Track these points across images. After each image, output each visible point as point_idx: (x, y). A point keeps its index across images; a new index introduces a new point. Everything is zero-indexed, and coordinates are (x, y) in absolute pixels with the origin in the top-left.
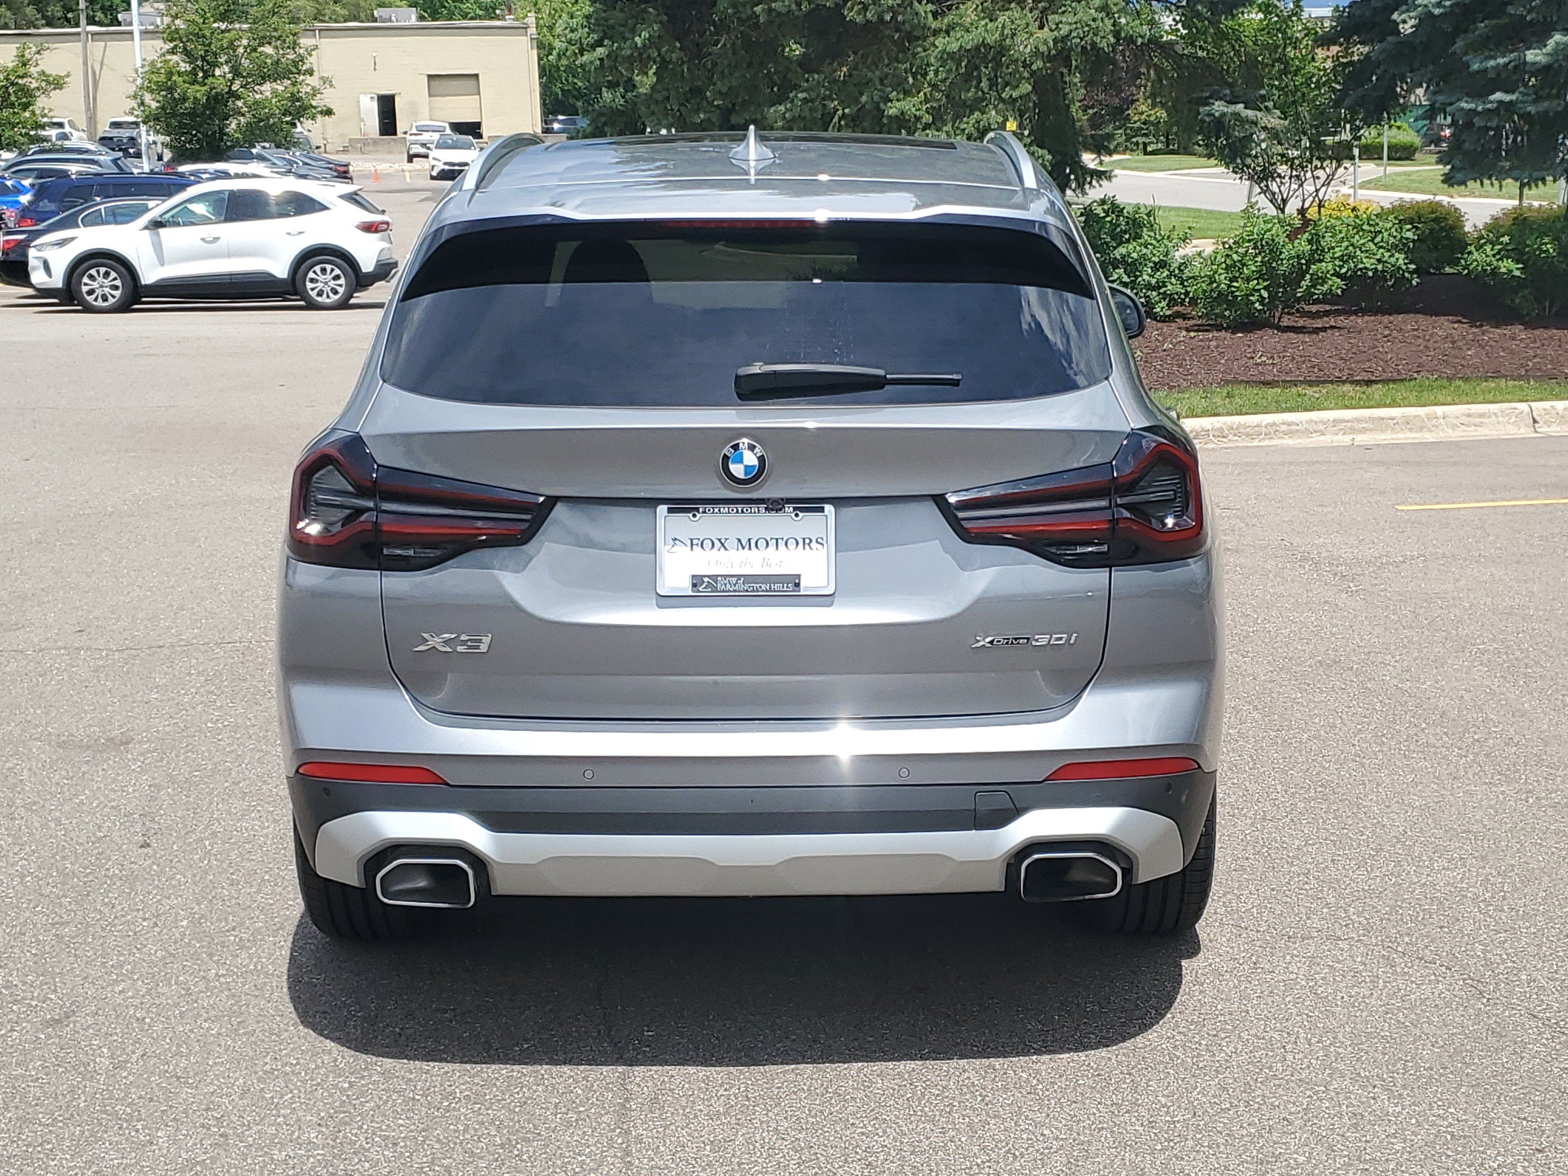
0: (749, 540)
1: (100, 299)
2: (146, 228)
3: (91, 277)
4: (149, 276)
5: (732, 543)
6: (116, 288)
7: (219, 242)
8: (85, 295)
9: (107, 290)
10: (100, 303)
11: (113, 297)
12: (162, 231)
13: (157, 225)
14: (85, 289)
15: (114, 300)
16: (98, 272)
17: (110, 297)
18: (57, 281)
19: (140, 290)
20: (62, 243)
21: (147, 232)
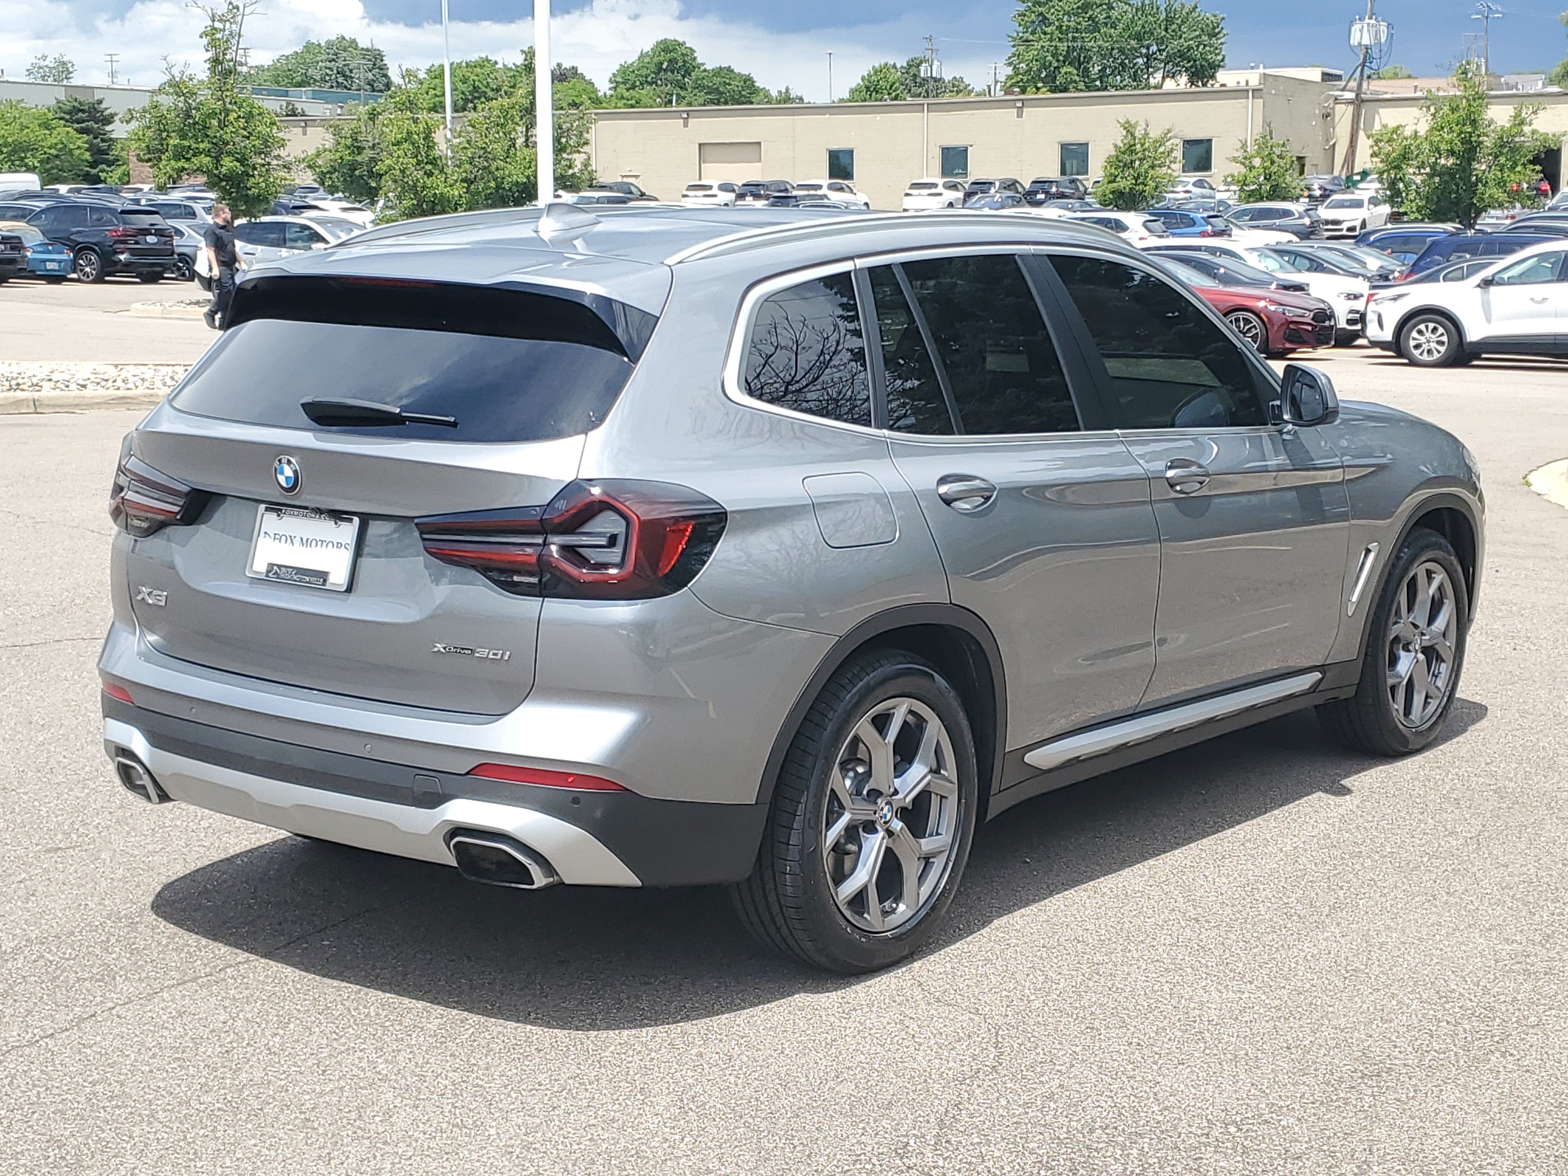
0: (307, 540)
1: (1425, 353)
2: (1479, 286)
3: (1420, 332)
4: (1474, 333)
5: (297, 541)
6: (1442, 343)
7: (1547, 302)
8: (1412, 349)
9: (1433, 345)
10: (1425, 357)
11: (1439, 352)
12: (1493, 289)
13: (1487, 283)
14: (1412, 343)
15: (1439, 356)
16: (1427, 327)
17: (1435, 352)
18: (1387, 335)
19: (1465, 347)
20: (1395, 299)
21: (1479, 289)
